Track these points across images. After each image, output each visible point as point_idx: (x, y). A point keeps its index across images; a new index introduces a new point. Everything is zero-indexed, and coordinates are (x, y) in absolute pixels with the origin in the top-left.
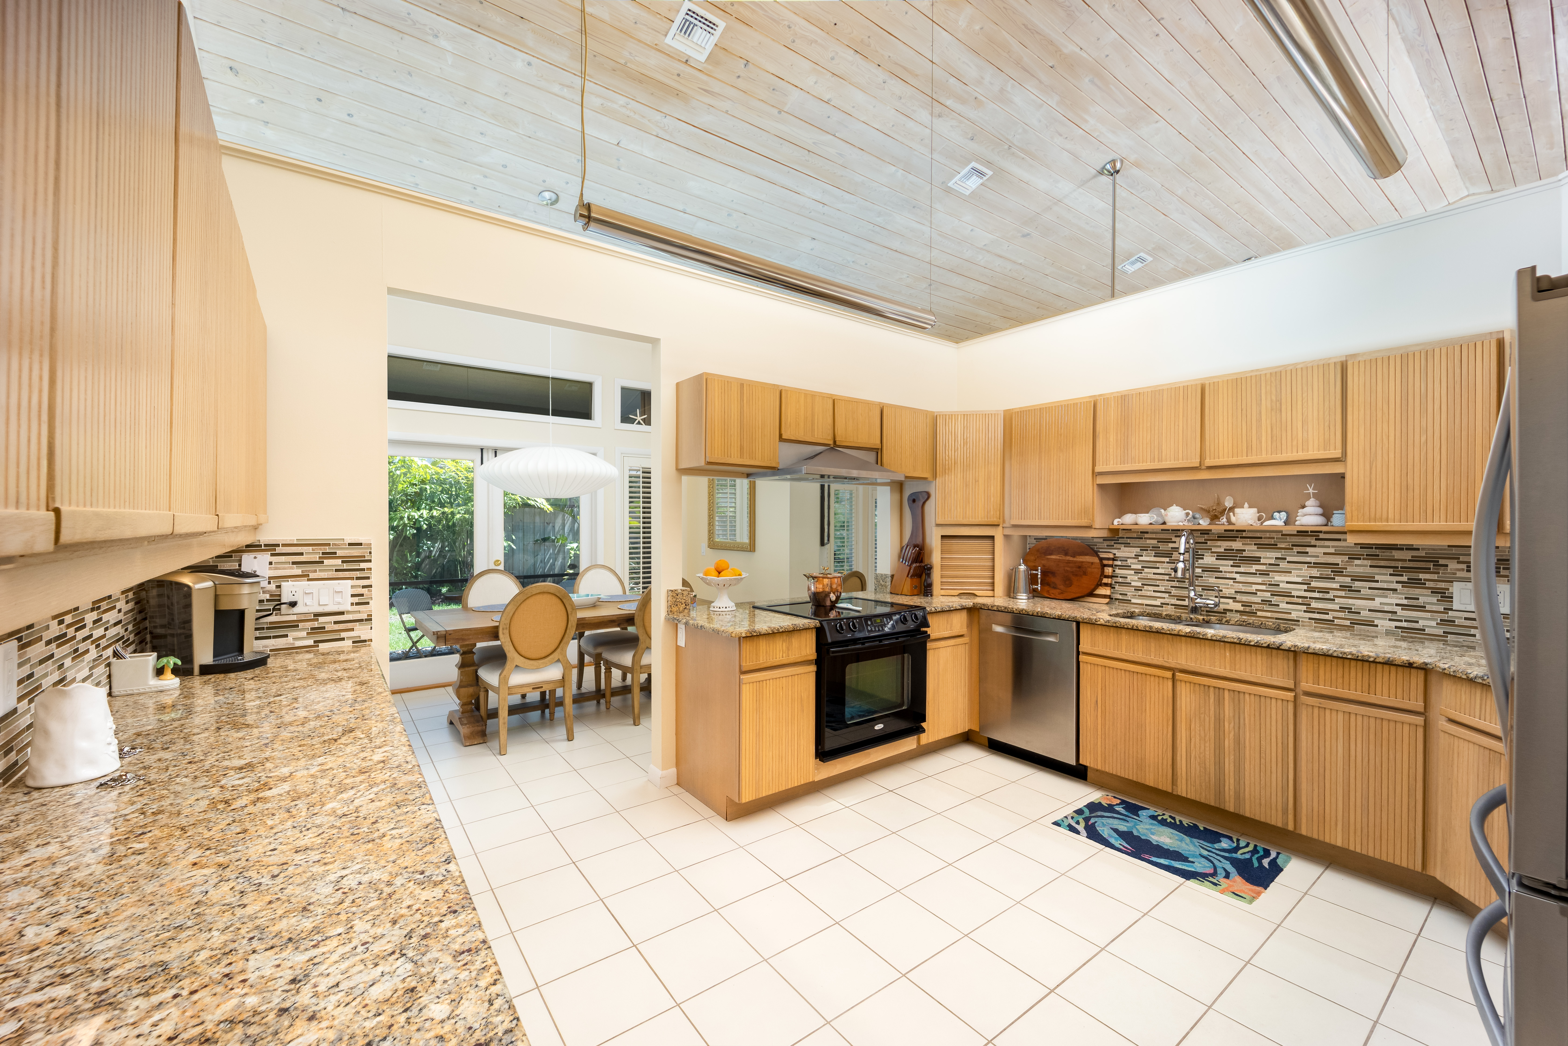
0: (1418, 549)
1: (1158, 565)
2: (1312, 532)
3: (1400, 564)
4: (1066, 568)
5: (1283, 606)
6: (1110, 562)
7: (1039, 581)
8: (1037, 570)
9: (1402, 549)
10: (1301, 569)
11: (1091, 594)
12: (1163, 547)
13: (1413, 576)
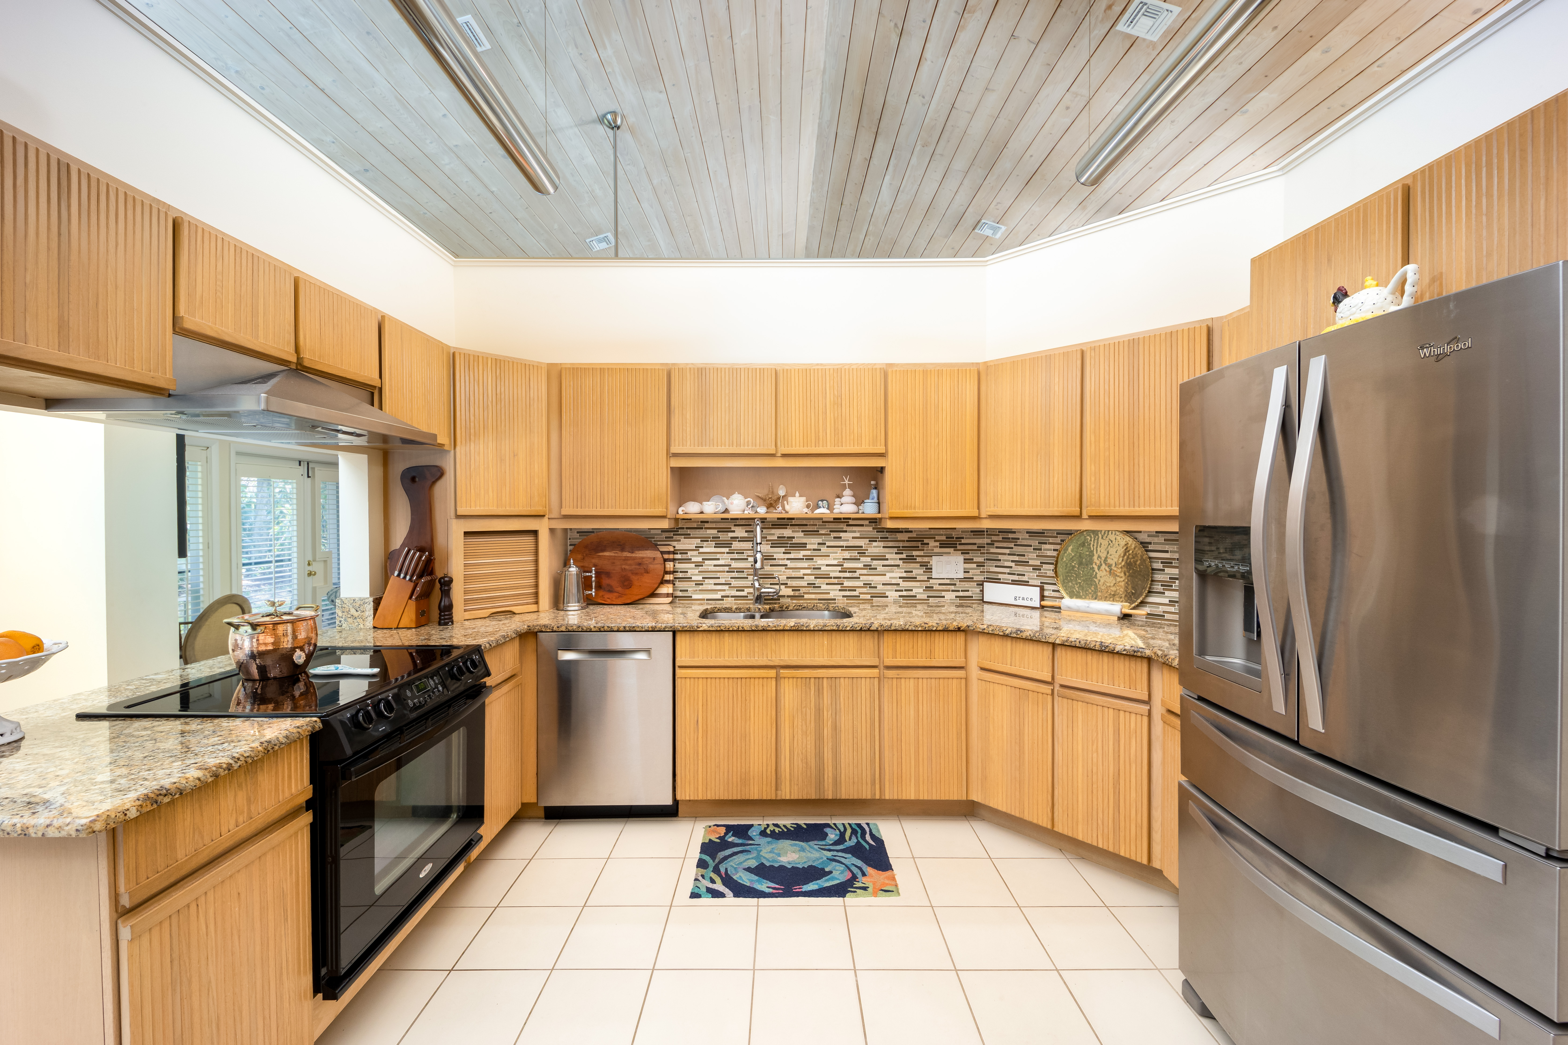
0: (911, 532)
1: (718, 556)
2: (844, 518)
3: (901, 544)
4: (623, 567)
5: (824, 587)
6: (671, 556)
7: (594, 584)
8: (591, 572)
9: (902, 532)
10: (837, 553)
11: (653, 595)
12: (724, 537)
13: (909, 553)
